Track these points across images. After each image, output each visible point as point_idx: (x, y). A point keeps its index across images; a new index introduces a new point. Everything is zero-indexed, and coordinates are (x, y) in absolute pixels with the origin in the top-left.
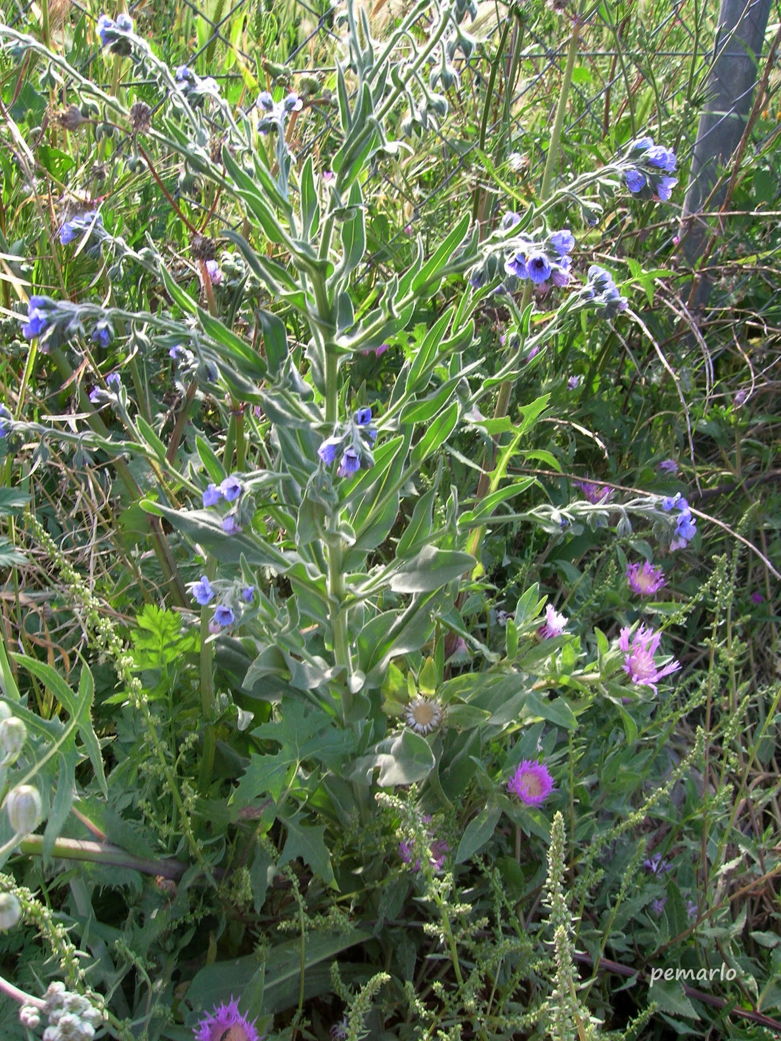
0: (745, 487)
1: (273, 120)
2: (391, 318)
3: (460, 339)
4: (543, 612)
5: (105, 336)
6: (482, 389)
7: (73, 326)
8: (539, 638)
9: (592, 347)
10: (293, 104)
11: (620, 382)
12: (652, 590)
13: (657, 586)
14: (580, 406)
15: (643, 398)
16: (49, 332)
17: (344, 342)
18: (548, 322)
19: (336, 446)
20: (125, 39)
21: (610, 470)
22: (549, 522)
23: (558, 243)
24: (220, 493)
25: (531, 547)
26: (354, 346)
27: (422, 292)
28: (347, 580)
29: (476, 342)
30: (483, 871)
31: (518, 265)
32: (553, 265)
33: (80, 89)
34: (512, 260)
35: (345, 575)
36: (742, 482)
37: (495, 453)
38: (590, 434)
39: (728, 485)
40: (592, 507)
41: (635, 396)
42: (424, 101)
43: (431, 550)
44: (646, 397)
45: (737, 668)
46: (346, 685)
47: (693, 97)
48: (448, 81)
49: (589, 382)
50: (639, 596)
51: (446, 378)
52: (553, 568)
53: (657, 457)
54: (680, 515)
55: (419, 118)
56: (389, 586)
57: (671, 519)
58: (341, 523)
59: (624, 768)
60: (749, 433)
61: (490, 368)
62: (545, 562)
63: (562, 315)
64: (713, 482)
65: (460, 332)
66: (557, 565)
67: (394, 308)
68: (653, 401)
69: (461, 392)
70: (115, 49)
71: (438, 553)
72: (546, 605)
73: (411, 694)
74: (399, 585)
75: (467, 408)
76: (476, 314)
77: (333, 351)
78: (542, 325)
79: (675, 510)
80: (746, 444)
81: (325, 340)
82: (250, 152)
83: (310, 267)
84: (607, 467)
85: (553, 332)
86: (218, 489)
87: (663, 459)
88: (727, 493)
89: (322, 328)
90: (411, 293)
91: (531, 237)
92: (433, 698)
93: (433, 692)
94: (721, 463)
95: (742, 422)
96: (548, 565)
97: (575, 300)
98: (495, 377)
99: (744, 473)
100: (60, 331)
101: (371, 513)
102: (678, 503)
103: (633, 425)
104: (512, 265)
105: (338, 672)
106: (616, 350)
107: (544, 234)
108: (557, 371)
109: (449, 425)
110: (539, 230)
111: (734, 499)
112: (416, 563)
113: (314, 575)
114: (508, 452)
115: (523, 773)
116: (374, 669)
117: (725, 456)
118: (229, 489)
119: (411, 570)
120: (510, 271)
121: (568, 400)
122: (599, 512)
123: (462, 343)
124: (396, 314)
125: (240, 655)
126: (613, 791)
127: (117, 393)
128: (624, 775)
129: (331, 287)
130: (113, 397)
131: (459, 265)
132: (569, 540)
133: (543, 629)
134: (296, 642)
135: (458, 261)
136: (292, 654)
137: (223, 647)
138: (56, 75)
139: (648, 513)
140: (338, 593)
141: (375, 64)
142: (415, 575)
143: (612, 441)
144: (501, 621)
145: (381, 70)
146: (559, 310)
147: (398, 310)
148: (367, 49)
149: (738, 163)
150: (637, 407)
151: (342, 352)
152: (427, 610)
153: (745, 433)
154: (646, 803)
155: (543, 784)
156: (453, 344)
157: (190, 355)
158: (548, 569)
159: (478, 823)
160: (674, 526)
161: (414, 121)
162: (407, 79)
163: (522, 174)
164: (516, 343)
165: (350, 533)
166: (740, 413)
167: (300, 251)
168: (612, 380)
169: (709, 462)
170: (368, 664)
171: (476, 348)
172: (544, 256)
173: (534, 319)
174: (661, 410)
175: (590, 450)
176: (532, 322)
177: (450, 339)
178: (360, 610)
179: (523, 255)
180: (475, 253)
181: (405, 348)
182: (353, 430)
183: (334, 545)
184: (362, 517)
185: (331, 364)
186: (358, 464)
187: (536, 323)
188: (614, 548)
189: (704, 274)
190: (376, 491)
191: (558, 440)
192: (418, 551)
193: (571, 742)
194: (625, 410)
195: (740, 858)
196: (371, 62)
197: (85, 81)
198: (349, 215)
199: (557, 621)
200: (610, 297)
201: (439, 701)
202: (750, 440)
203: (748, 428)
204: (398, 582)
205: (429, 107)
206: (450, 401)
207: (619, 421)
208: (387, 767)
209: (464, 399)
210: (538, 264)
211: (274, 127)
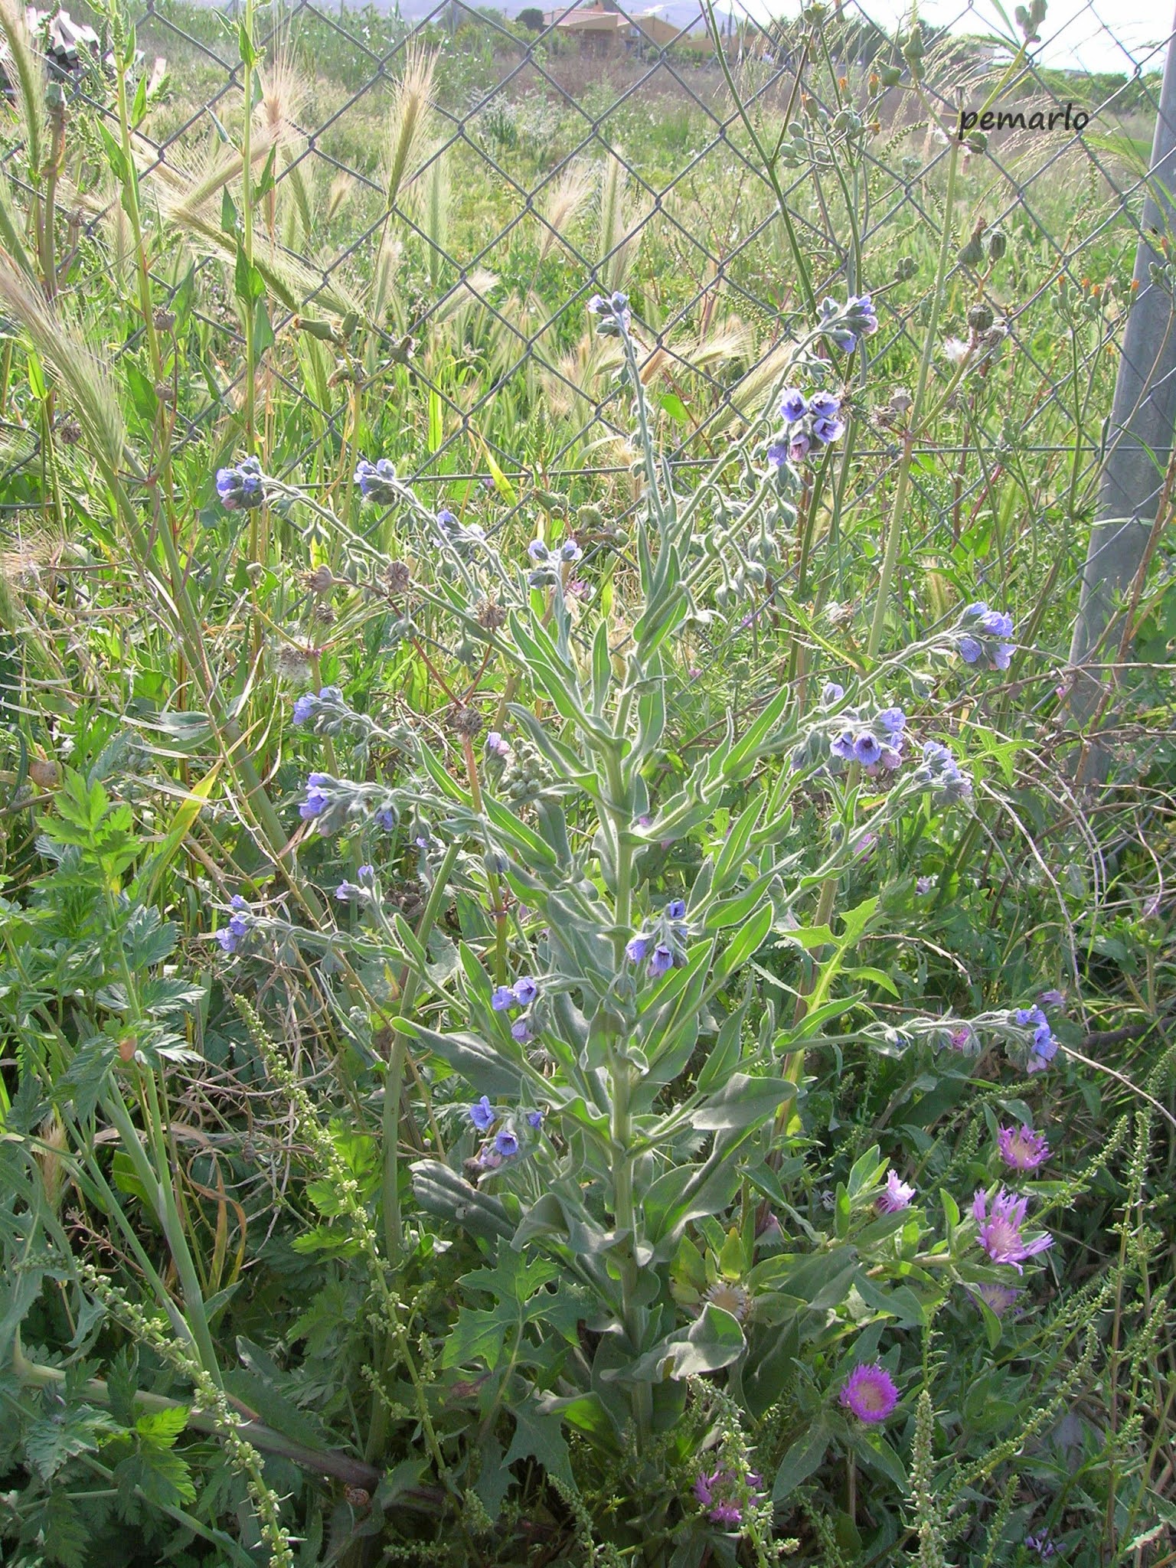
0: (1160, 1028)
1: (549, 572)
2: (698, 803)
3: (776, 828)
4: (884, 1179)
5: (389, 819)
6: (799, 888)
7: (354, 806)
8: (877, 1212)
9: (948, 837)
10: (572, 553)
11: (986, 884)
12: (1032, 1163)
13: (1039, 1157)
14: (931, 917)
15: (1018, 907)
16: (328, 813)
17: (640, 831)
18: (879, 807)
19: (645, 942)
20: (387, 487)
21: (973, 1004)
22: (883, 1042)
23: (888, 721)
24: (510, 996)
25: (865, 1104)
26: (652, 836)
27: (732, 774)
28: (634, 1121)
29: (794, 831)
30: (810, 1517)
31: (845, 745)
32: (883, 745)
33: (349, 546)
34: (838, 741)
35: (632, 1118)
36: (1157, 1022)
37: (816, 972)
38: (948, 955)
39: (1139, 1026)
40: (933, 1023)
41: (1007, 903)
42: (740, 570)
43: (741, 1078)
44: (1022, 904)
45: (1150, 1266)
46: (632, 1255)
47: (1076, 508)
48: (767, 551)
49: (943, 883)
50: (1015, 1170)
51: (754, 876)
52: (897, 1135)
53: (1037, 986)
54: (1036, 1030)
55: (734, 585)
56: (691, 1124)
57: (1027, 1035)
58: (631, 1048)
59: (993, 1398)
60: (1167, 953)
61: (810, 862)
62: (885, 1127)
63: (894, 800)
64: (1116, 1022)
65: (776, 820)
66: (901, 1130)
67: (702, 792)
68: (1031, 910)
69: (774, 893)
70: (375, 498)
71: (750, 1080)
72: (887, 1170)
73: (709, 1279)
74: (702, 1121)
75: (781, 912)
76: (796, 798)
77: (626, 840)
78: (870, 813)
79: (1031, 1024)
80: (1163, 970)
81: (619, 829)
82: (526, 610)
83: (603, 744)
84: (969, 1000)
85: (883, 821)
86: (510, 990)
87: (1046, 989)
88: (1136, 1038)
89: (615, 814)
90: (722, 776)
91: (856, 711)
92: (737, 1283)
93: (737, 1276)
94: (1127, 996)
95: (1154, 941)
96: (889, 1131)
97: (907, 783)
98: (815, 875)
99: (1160, 1009)
100: (340, 811)
101: (664, 1039)
102: (1034, 1016)
103: (1005, 941)
104: (838, 746)
105: (622, 1237)
106: (981, 840)
107: (872, 712)
108: (901, 870)
109: (761, 932)
110: (866, 705)
111: (1147, 1045)
112: (723, 1095)
113: (596, 1115)
114: (831, 970)
115: (859, 1380)
116: (665, 1238)
117: (1132, 986)
118: (523, 992)
119: (717, 1104)
120: (835, 752)
121: (917, 908)
122: (942, 1030)
123: (778, 833)
124: (704, 799)
125: (496, 1218)
126: (979, 1430)
127: (370, 888)
128: (992, 1405)
129: (627, 767)
130: (365, 891)
131: (776, 744)
132: (918, 1099)
133: (881, 1201)
134: (573, 1194)
135: (775, 740)
136: (570, 1211)
137: (475, 1207)
138: (322, 530)
139: (1000, 1029)
140: (622, 1137)
141: (679, 520)
142: (721, 1109)
143: (975, 964)
144: (826, 1204)
145: (685, 527)
146: (890, 794)
147: (706, 794)
148: (669, 503)
149: (1136, 596)
150: (1010, 918)
151: (639, 842)
152: (733, 1161)
153: (1161, 954)
154: (1024, 1429)
155: (884, 1397)
156: (768, 833)
157: (441, 844)
158: (891, 1136)
159: (799, 1450)
160: (1030, 1043)
161: (729, 590)
162: (721, 546)
163: (844, 626)
164: (839, 834)
165: (642, 1061)
166: (1151, 925)
167: (594, 727)
168: (976, 881)
169: (1111, 995)
170: (656, 1234)
171: (794, 838)
172: (872, 736)
173: (862, 803)
174: (1042, 922)
175: (946, 977)
176: (859, 808)
177: (763, 829)
178: (648, 1162)
179: (850, 735)
180: (795, 730)
181: (703, 840)
182: (663, 926)
183: (621, 1076)
184: (652, 1044)
185: (625, 857)
186: (671, 961)
187: (866, 808)
188: (979, 1107)
189: (1095, 741)
190: (671, 1011)
191: (902, 961)
192: (725, 1082)
193: (927, 1356)
194: (993, 922)
195: (1161, 1527)
196: (674, 518)
197: (355, 537)
198: (652, 688)
199: (902, 1192)
200: (950, 778)
201: (746, 1288)
202: (1168, 965)
203: (1166, 946)
204: (700, 1119)
205: (746, 576)
206: (763, 902)
207: (985, 937)
208: (682, 1357)
209: (778, 901)
210: (867, 744)
211: (550, 580)
